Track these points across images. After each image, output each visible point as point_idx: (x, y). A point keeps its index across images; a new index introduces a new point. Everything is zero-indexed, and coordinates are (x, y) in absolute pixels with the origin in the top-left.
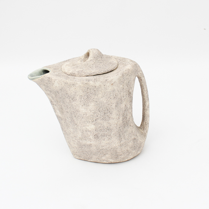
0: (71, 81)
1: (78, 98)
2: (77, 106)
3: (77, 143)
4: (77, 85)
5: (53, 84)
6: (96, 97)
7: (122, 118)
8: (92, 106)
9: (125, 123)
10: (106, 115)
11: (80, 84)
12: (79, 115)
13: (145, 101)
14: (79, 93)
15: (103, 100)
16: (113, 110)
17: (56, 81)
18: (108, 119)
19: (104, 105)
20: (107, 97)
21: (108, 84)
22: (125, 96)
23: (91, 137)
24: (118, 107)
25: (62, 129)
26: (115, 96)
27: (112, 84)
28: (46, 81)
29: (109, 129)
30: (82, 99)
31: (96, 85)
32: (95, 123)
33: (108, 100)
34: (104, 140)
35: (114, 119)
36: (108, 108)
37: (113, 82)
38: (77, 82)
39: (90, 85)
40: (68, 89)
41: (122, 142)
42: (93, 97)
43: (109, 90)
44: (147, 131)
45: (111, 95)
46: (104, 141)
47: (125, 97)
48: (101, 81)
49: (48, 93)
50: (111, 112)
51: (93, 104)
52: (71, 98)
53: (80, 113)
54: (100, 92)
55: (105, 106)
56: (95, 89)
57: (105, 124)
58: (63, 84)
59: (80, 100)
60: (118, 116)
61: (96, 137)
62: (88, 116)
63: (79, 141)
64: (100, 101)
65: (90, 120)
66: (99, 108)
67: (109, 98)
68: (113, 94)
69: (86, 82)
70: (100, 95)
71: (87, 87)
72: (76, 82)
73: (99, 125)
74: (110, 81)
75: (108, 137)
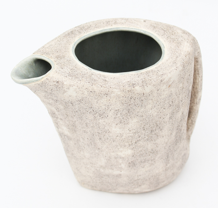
0: (102, 88)
1: (111, 114)
2: (107, 125)
3: (94, 172)
4: (112, 95)
5: (65, 92)
6: (142, 109)
7: (175, 133)
8: (134, 123)
9: (178, 139)
10: (153, 133)
11: (119, 93)
12: (109, 137)
13: (198, 91)
14: (114, 106)
15: (153, 112)
16: (165, 124)
17: (71, 88)
18: (155, 138)
19: (152, 120)
20: (159, 107)
21: (165, 87)
22: (183, 99)
23: (123, 166)
24: (173, 118)
25: (67, 151)
26: (171, 103)
27: (169, 86)
28: (51, 87)
29: (154, 152)
30: (119, 115)
31: (145, 92)
32: (133, 146)
33: (161, 111)
34: (143, 167)
35: (164, 137)
36: (158, 123)
37: (170, 83)
38: (113, 90)
39: (136, 92)
40: (96, 101)
41: (168, 165)
42: (138, 110)
43: (165, 96)
44: (192, 133)
45: (166, 102)
46: (143, 169)
47: (183, 101)
48: (154, 83)
49: (50, 102)
50: (161, 128)
51: (135, 120)
52: (98, 114)
53: (111, 135)
54: (150, 101)
55: (154, 121)
56: (143, 98)
57: (150, 146)
58: (86, 93)
59: (114, 117)
60: (170, 131)
61: (132, 164)
62: (123, 138)
63: (98, 169)
64: (147, 114)
65: (127, 144)
66: (144, 124)
67: (163, 108)
68: (168, 101)
69: (129, 89)
70: (150, 106)
71: (131, 96)
72: (111, 90)
73: (140, 149)
74: (167, 82)
75: (150, 162)
